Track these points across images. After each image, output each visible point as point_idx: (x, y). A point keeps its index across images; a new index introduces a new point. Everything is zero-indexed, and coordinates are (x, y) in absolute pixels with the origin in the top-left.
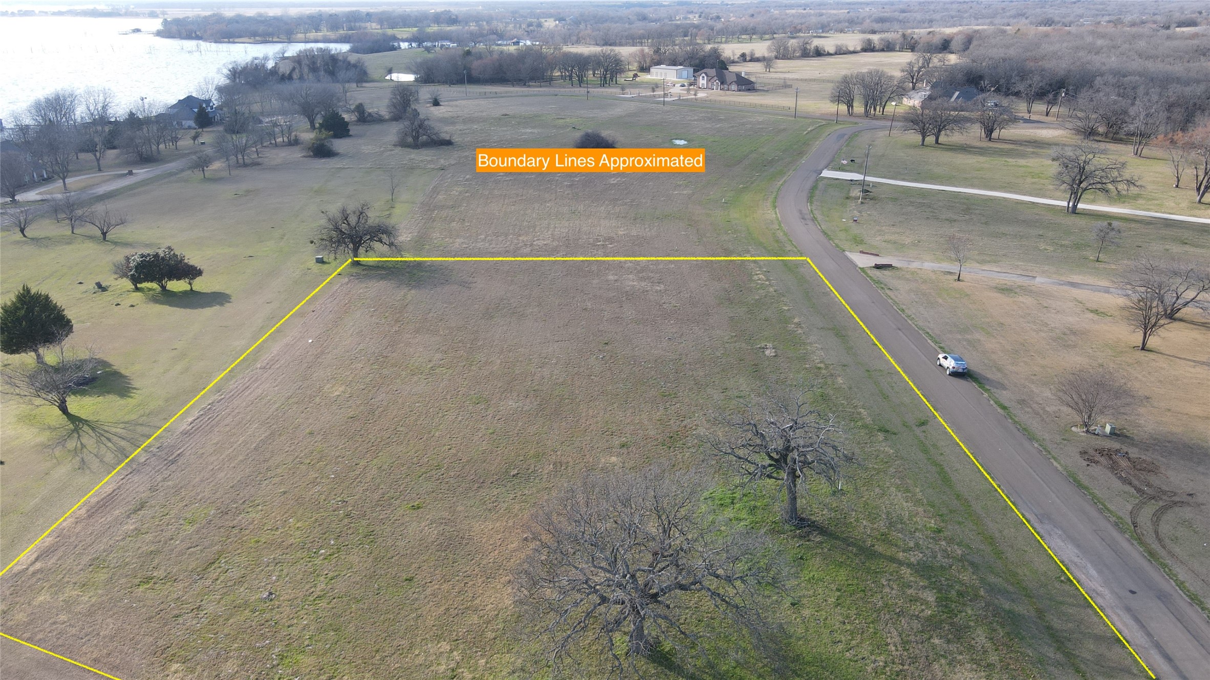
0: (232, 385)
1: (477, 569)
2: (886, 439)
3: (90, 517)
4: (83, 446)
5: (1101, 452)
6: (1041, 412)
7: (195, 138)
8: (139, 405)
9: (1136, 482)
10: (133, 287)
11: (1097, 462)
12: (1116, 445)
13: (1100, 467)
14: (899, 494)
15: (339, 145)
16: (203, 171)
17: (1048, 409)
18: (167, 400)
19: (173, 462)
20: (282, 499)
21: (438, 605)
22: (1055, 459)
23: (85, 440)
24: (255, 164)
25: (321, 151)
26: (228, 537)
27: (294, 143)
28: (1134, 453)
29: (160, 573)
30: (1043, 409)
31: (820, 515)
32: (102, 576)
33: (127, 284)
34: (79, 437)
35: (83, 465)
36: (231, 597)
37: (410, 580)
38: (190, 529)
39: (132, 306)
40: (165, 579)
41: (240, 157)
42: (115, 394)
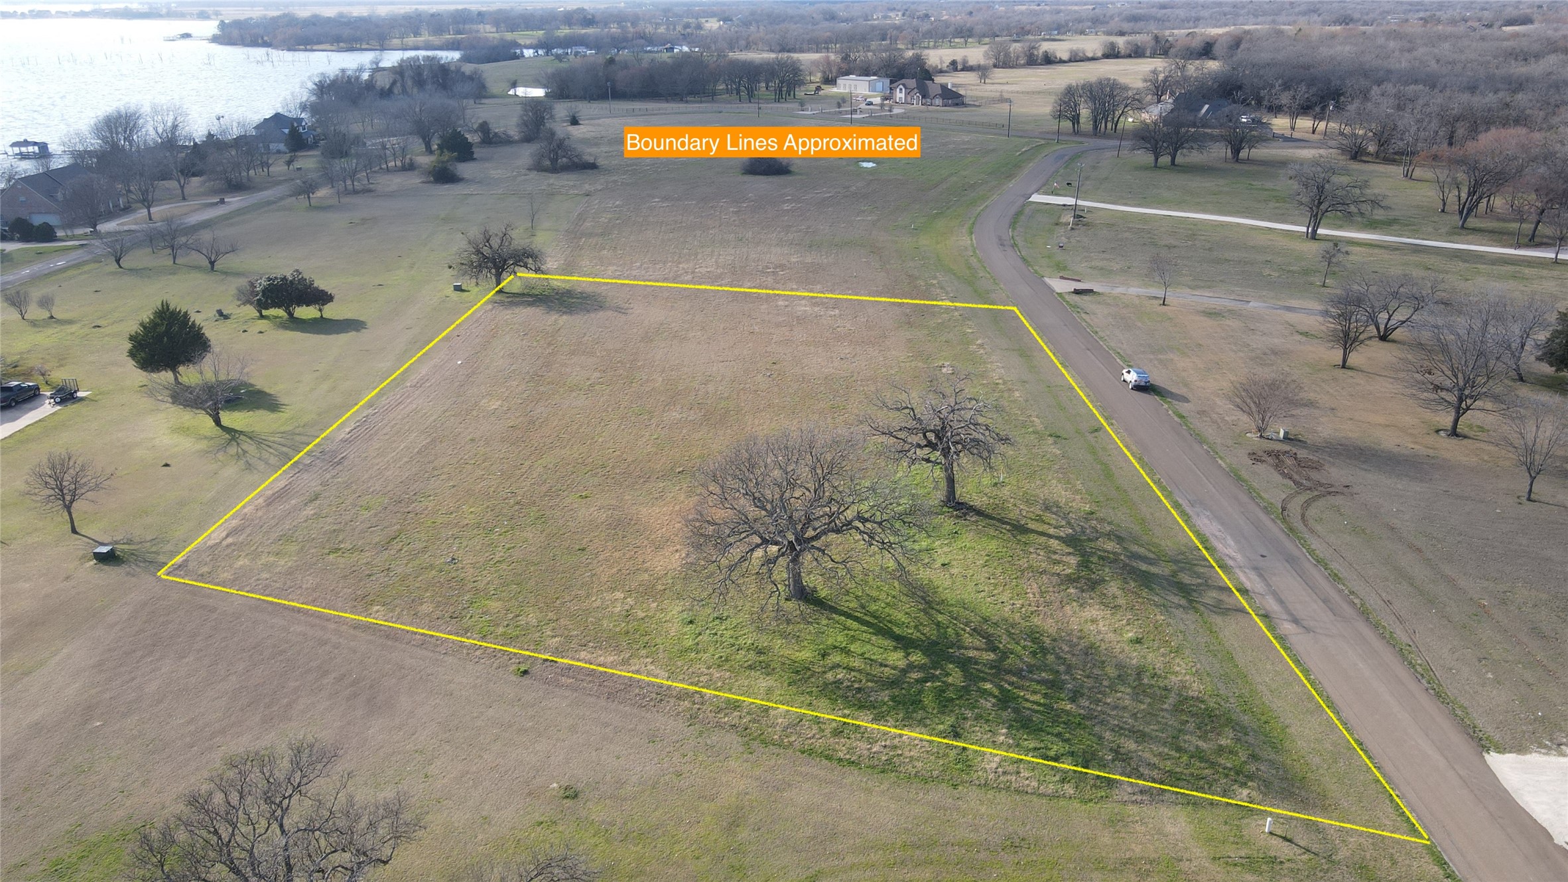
0: (384, 401)
1: (646, 542)
2: (1055, 443)
3: (268, 505)
4: (245, 452)
5: (1269, 454)
6: (1219, 421)
7: (289, 163)
8: (292, 418)
9: (1296, 477)
10: (258, 314)
11: (1262, 461)
12: (1286, 447)
13: (1264, 465)
14: (1059, 486)
15: (464, 169)
16: (309, 197)
17: (1227, 418)
18: (319, 414)
19: (339, 463)
20: (453, 490)
21: (611, 567)
22: (1221, 458)
23: (245, 447)
24: (367, 191)
25: (444, 176)
26: (405, 520)
27: (410, 167)
28: (1302, 454)
29: (348, 545)
30: (1223, 419)
31: (977, 501)
32: (293, 548)
33: (251, 311)
34: (238, 444)
35: (249, 467)
36: (417, 562)
37: (583, 550)
38: (366, 514)
39: (261, 332)
40: (353, 550)
41: (349, 182)
42: (265, 409)
